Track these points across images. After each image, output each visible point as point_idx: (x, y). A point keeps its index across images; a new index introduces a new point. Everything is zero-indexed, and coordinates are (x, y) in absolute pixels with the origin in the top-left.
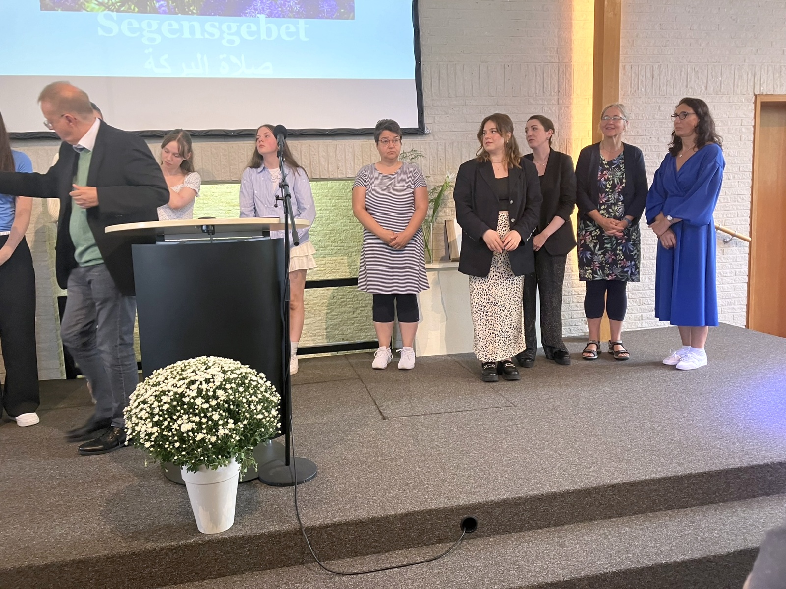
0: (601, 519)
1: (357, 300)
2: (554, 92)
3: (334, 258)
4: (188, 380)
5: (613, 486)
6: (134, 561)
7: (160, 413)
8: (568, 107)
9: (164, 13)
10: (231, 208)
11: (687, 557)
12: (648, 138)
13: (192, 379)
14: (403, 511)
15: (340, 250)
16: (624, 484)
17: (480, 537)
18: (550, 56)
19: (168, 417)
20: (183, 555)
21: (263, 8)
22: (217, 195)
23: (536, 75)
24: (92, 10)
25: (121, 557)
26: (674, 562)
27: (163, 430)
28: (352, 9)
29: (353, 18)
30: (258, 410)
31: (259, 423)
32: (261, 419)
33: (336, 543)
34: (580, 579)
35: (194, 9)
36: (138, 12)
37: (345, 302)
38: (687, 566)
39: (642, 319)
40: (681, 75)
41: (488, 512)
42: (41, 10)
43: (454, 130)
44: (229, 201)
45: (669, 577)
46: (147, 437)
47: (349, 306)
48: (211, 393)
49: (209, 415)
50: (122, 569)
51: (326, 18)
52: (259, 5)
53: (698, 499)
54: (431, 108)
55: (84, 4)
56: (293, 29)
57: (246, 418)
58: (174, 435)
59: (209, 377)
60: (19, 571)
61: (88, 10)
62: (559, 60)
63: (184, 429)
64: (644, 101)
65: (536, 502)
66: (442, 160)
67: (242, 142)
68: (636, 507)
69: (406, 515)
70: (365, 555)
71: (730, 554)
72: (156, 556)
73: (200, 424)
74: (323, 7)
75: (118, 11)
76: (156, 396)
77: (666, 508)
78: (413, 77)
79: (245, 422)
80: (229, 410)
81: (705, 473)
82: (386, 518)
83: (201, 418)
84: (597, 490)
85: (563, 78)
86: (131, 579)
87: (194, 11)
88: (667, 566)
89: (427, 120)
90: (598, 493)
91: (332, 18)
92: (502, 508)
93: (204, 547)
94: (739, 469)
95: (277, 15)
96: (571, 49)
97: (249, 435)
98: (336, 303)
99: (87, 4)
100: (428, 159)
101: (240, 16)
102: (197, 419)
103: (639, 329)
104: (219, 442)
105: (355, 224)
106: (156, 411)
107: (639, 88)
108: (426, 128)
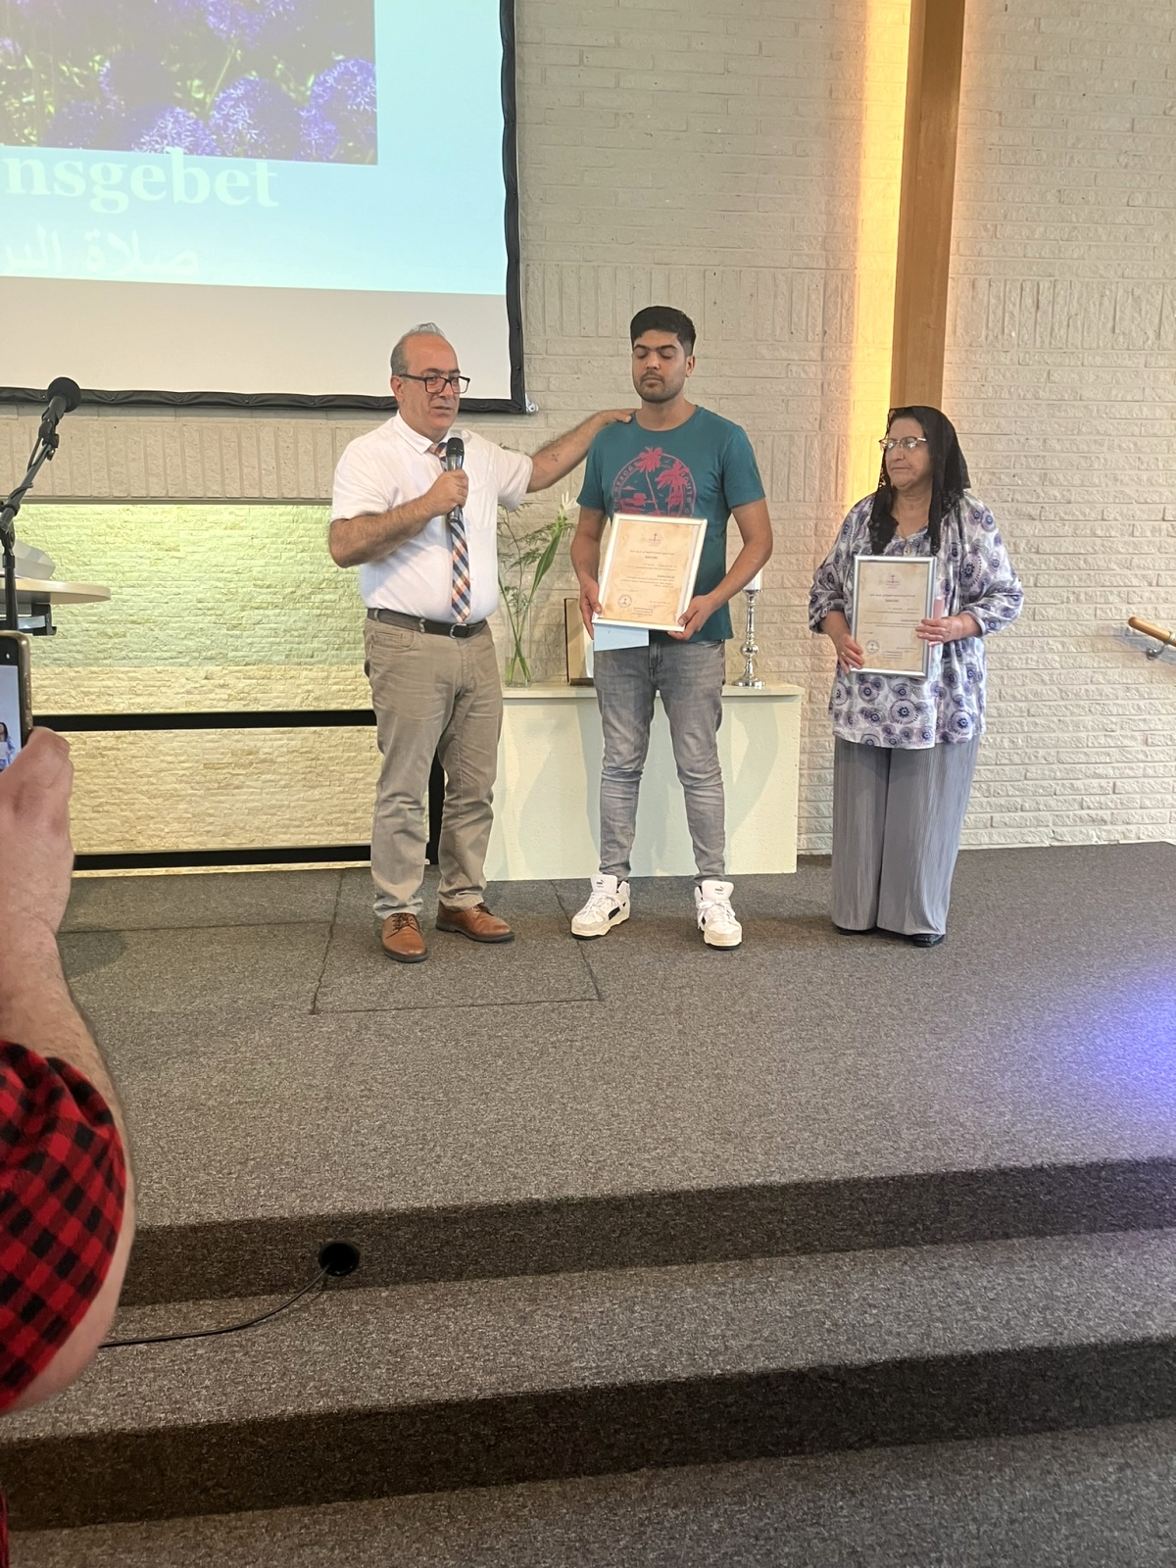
0: (647, 1265)
2: (814, 332)
8: (844, 367)
10: (161, 554)
11: (773, 1366)
12: (1022, 440)
14: (192, 1220)
17: (364, 1286)
21: (179, 134)
22: (133, 526)
23: (775, 295)
26: (741, 1373)
28: (372, 140)
29: (374, 161)
34: (516, 1399)
35: (31, 134)
38: (769, 1384)
39: (992, 826)
40: (1101, 304)
41: (381, 1234)
44: (159, 539)
45: (727, 1406)
51: (320, 159)
52: (170, 126)
53: (875, 1234)
54: (542, 359)
56: (242, 180)
62: (828, 263)
64: (1015, 360)
65: (493, 1220)
67: (136, 418)
68: (728, 1244)
69: (194, 1229)
71: (877, 1366)
74: (309, 135)
78: (500, 288)
81: (893, 1179)
84: (638, 1201)
85: (836, 303)
87: (32, 138)
89: (532, 383)
90: (639, 1208)
91: (329, 161)
94: (971, 1176)
95: (208, 150)
96: (855, 240)
103: (985, 847)
107: (1006, 331)
108: (527, 402)
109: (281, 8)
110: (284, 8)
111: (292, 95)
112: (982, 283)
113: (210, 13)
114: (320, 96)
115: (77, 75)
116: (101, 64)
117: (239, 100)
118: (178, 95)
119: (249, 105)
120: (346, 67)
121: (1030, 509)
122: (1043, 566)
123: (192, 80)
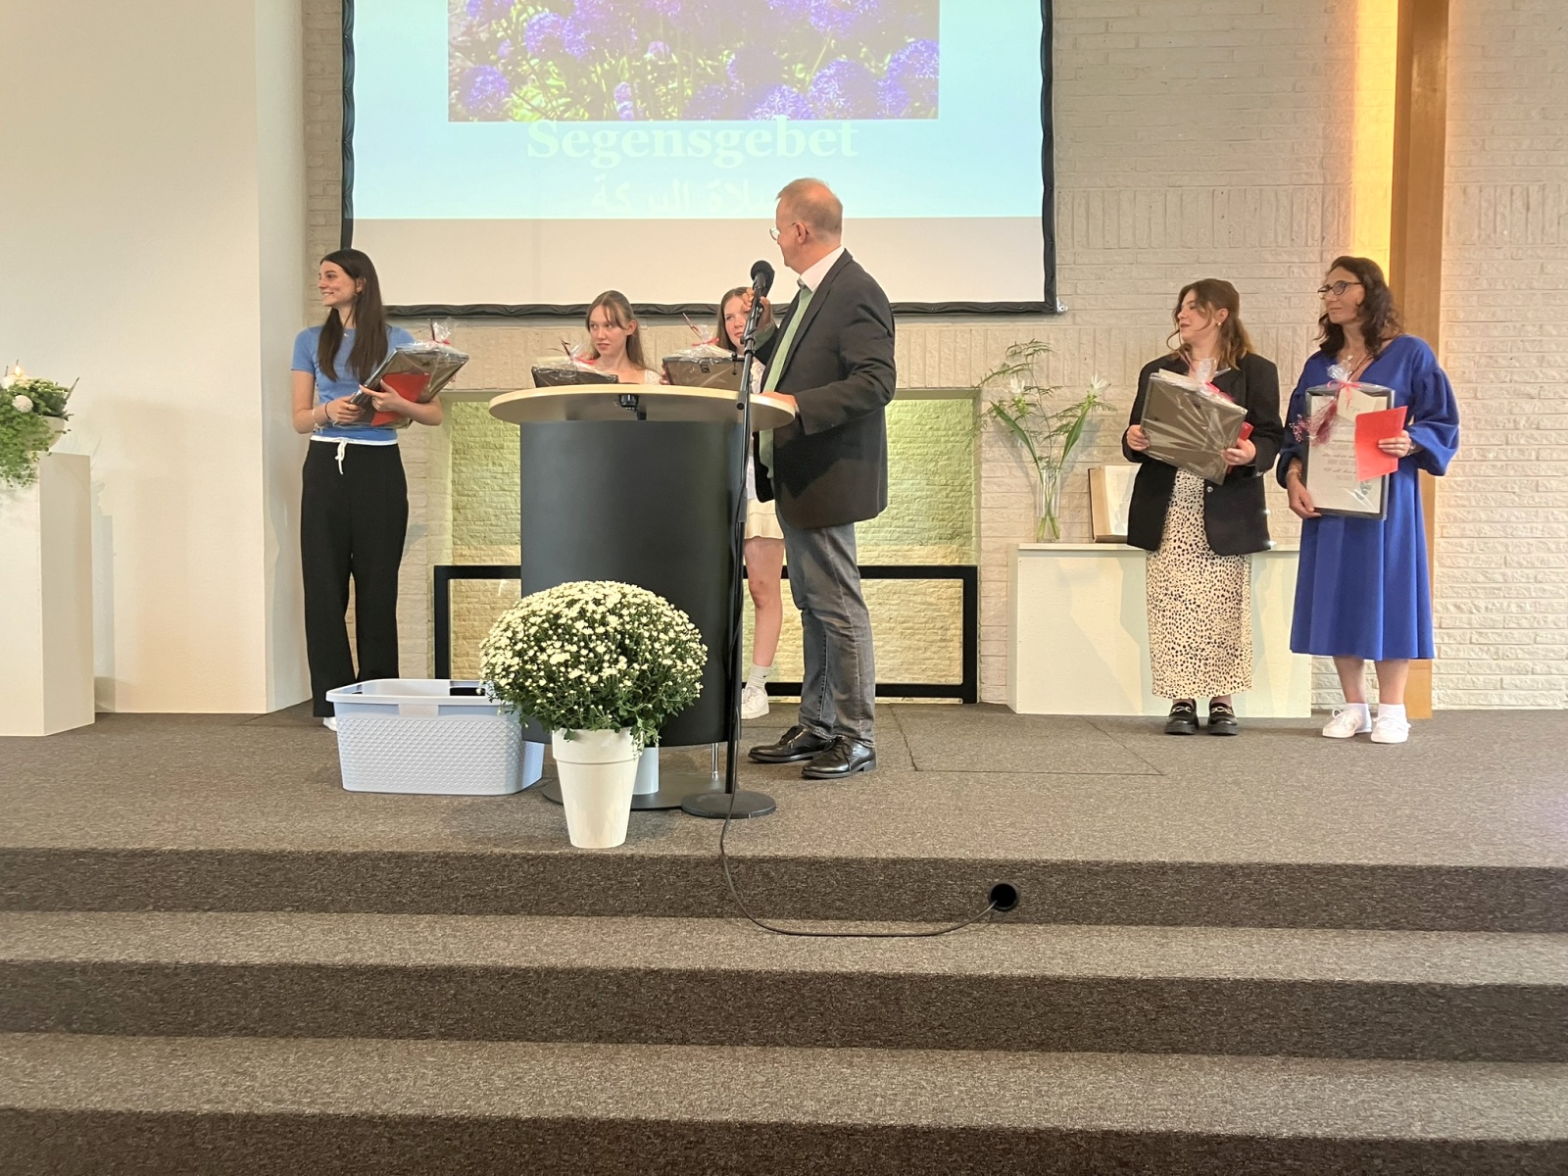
0: (1254, 926)
1: (933, 628)
2: (1313, 239)
3: (894, 548)
4: (570, 598)
5: (1278, 867)
6: (475, 868)
7: (525, 638)
9: (628, 118)
11: (1386, 979)
12: (1518, 325)
13: (576, 598)
14: (891, 856)
15: (907, 533)
16: (1300, 865)
17: (1023, 922)
18: (1307, 174)
19: (536, 645)
20: (543, 872)
21: (784, 105)
23: (1277, 209)
24: (522, 119)
25: (456, 858)
26: (1360, 982)
27: (525, 662)
28: (934, 100)
29: (935, 116)
30: (666, 652)
31: (666, 673)
33: (776, 892)
34: (1173, 982)
35: (673, 111)
36: (590, 119)
37: (910, 629)
41: (1038, 880)
42: (450, 120)
43: (1113, 306)
45: (1347, 1009)
46: (504, 673)
47: (918, 637)
48: (598, 617)
49: (592, 645)
50: (457, 878)
51: (889, 117)
54: (1071, 268)
55: (512, 110)
56: (831, 137)
57: (646, 661)
58: (539, 669)
59: (599, 596)
60: (319, 857)
61: (517, 118)
62: (1325, 179)
63: (553, 661)
64: (1509, 255)
65: (1126, 877)
66: (1088, 360)
69: (894, 862)
70: (823, 919)
71: (1479, 987)
72: (505, 865)
73: (576, 656)
74: (885, 99)
75: (560, 119)
76: (523, 618)
77: (1387, 925)
78: (1038, 212)
79: (645, 667)
80: (621, 645)
81: (1471, 869)
82: (860, 861)
83: (580, 648)
84: (1247, 870)
85: (1333, 213)
86: (468, 895)
87: (674, 114)
88: (1342, 986)
89: (1061, 288)
91: (899, 118)
92: (1065, 877)
93: (574, 864)
95: (806, 116)
96: (1350, 159)
97: (649, 688)
98: (893, 629)
99: (515, 110)
100: (1062, 359)
101: (746, 118)
102: (574, 648)
104: (602, 685)
105: (937, 488)
106: (520, 636)
107: (1498, 230)
108: (1058, 303)
109: (867, 7)
110: (869, 6)
111: (873, 70)
112: (1473, 190)
113: (813, 14)
114: (896, 70)
115: (711, 66)
116: (728, 56)
117: (831, 77)
118: (786, 76)
119: (838, 80)
120: (916, 47)
121: (1528, 389)
122: (1545, 442)
123: (796, 64)
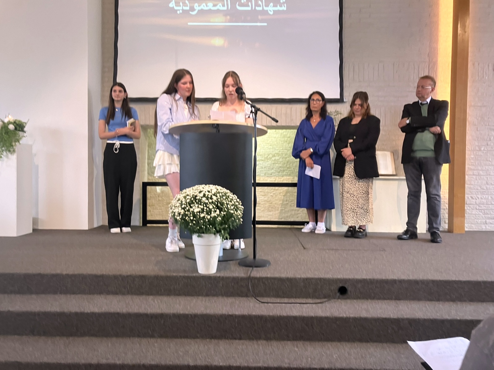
0: (425, 300)
5: (433, 281)
6: (167, 280)
16: (440, 280)
17: (349, 299)
18: (424, 58)
20: (190, 282)
25: (161, 277)
26: (465, 319)
30: (232, 209)
32: (233, 214)
33: (267, 289)
34: (403, 319)
39: (486, 224)
41: (354, 285)
46: (178, 215)
53: (491, 298)
54: (348, 88)
58: (190, 214)
62: (429, 60)
65: (383, 284)
68: (449, 297)
69: (306, 279)
70: (283, 298)
72: (177, 279)
76: (184, 197)
77: (469, 300)
79: (225, 213)
82: (295, 279)
90: (423, 284)
92: (363, 284)
93: (200, 279)
97: (226, 220)
102: (202, 207)
104: (211, 219)
106: (184, 203)
107: (484, 77)
108: (344, 99)
112: (476, 64)
